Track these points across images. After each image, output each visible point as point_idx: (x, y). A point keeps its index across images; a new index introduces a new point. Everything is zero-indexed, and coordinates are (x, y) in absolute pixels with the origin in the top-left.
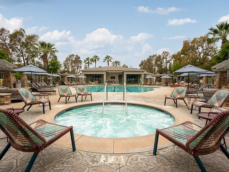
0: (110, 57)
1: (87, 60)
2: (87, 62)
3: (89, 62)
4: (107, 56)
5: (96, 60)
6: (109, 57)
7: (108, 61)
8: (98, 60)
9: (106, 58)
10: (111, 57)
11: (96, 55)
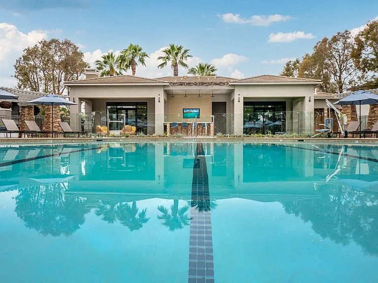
0: (182, 51)
1: (105, 62)
2: (107, 68)
3: (112, 68)
4: (173, 47)
5: (137, 60)
6: (179, 49)
7: (175, 66)
8: (142, 61)
9: (168, 52)
10: (186, 51)
11: (134, 44)
